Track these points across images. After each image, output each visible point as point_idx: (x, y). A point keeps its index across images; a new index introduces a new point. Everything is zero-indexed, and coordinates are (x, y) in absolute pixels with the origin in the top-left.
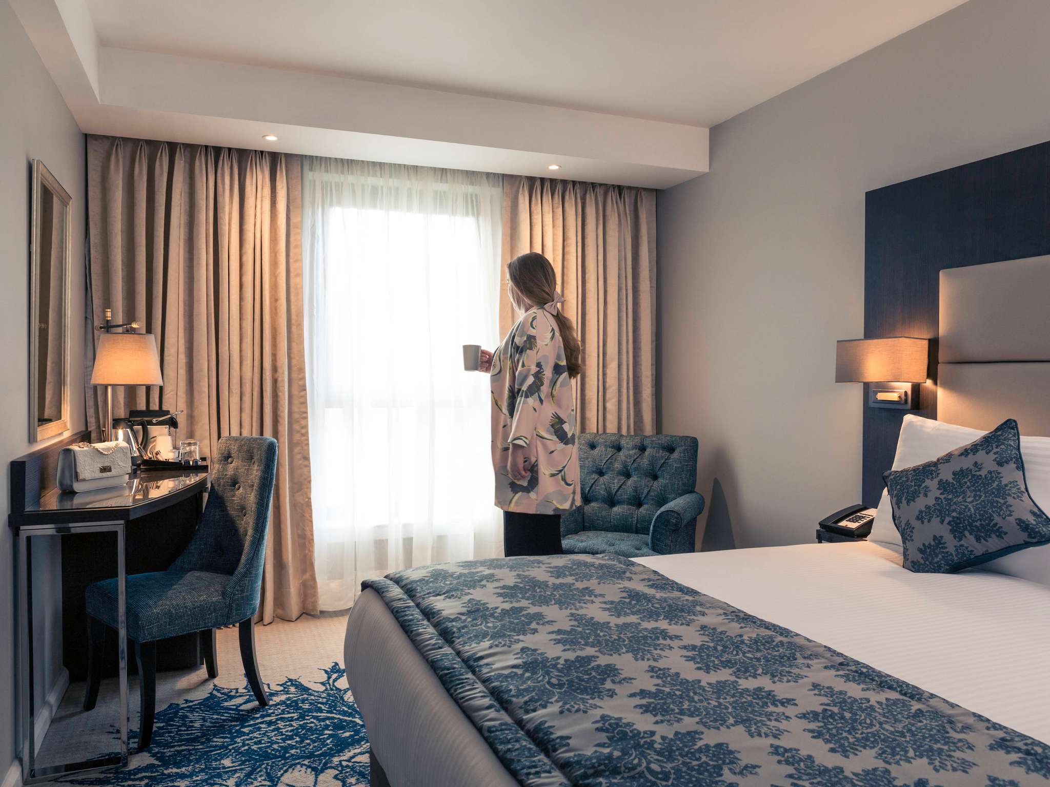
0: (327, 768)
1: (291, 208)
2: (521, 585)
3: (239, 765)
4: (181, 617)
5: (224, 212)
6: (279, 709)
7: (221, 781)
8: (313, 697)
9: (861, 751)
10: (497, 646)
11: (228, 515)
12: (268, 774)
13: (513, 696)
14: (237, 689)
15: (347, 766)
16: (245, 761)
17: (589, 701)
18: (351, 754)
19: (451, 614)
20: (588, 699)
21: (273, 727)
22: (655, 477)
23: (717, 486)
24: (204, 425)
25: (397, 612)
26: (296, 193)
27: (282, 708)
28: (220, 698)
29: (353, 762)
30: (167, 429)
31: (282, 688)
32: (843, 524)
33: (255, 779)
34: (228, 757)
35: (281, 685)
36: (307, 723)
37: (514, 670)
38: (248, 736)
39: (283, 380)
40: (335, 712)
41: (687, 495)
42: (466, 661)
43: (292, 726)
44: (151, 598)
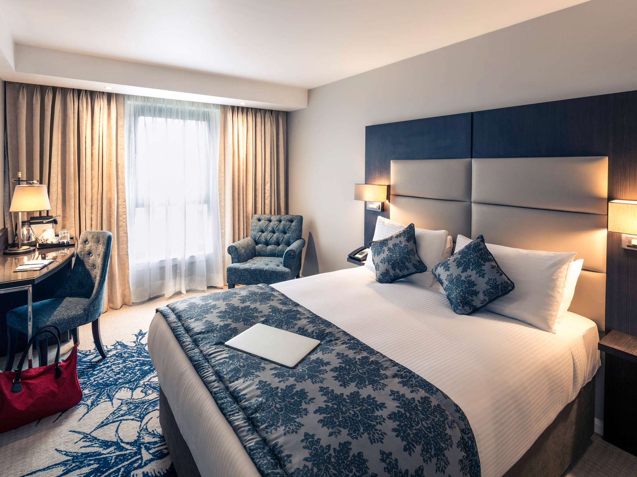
0: (137, 387)
1: (118, 117)
2: (228, 310)
3: (93, 392)
4: (62, 324)
5: (83, 120)
6: (112, 358)
7: (84, 402)
8: (129, 350)
9: (350, 384)
10: (218, 348)
11: (86, 269)
12: (108, 395)
13: (225, 374)
14: (90, 350)
15: (148, 384)
16: (96, 389)
17: (255, 373)
18: (148, 378)
19: (198, 330)
20: (254, 372)
21: (110, 369)
22: (285, 233)
23: (310, 236)
24: (72, 221)
25: (173, 329)
26: (121, 110)
27: (114, 358)
28: (81, 356)
29: (150, 382)
30: (52, 225)
31: (114, 347)
32: (357, 256)
33: (101, 398)
34: (87, 389)
35: (113, 346)
36: (127, 365)
37: (225, 360)
38: (96, 375)
39: (114, 198)
40: (140, 356)
41: (298, 241)
42: (204, 356)
43: (119, 367)
44: (45, 317)
